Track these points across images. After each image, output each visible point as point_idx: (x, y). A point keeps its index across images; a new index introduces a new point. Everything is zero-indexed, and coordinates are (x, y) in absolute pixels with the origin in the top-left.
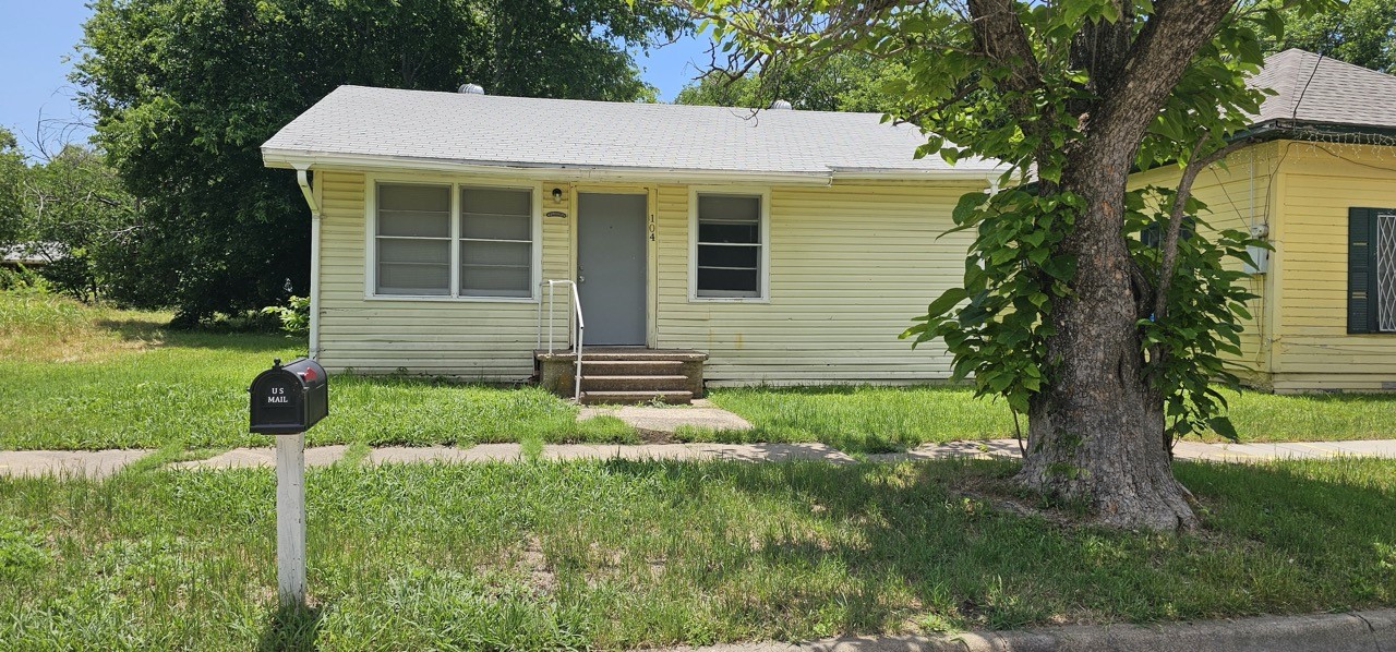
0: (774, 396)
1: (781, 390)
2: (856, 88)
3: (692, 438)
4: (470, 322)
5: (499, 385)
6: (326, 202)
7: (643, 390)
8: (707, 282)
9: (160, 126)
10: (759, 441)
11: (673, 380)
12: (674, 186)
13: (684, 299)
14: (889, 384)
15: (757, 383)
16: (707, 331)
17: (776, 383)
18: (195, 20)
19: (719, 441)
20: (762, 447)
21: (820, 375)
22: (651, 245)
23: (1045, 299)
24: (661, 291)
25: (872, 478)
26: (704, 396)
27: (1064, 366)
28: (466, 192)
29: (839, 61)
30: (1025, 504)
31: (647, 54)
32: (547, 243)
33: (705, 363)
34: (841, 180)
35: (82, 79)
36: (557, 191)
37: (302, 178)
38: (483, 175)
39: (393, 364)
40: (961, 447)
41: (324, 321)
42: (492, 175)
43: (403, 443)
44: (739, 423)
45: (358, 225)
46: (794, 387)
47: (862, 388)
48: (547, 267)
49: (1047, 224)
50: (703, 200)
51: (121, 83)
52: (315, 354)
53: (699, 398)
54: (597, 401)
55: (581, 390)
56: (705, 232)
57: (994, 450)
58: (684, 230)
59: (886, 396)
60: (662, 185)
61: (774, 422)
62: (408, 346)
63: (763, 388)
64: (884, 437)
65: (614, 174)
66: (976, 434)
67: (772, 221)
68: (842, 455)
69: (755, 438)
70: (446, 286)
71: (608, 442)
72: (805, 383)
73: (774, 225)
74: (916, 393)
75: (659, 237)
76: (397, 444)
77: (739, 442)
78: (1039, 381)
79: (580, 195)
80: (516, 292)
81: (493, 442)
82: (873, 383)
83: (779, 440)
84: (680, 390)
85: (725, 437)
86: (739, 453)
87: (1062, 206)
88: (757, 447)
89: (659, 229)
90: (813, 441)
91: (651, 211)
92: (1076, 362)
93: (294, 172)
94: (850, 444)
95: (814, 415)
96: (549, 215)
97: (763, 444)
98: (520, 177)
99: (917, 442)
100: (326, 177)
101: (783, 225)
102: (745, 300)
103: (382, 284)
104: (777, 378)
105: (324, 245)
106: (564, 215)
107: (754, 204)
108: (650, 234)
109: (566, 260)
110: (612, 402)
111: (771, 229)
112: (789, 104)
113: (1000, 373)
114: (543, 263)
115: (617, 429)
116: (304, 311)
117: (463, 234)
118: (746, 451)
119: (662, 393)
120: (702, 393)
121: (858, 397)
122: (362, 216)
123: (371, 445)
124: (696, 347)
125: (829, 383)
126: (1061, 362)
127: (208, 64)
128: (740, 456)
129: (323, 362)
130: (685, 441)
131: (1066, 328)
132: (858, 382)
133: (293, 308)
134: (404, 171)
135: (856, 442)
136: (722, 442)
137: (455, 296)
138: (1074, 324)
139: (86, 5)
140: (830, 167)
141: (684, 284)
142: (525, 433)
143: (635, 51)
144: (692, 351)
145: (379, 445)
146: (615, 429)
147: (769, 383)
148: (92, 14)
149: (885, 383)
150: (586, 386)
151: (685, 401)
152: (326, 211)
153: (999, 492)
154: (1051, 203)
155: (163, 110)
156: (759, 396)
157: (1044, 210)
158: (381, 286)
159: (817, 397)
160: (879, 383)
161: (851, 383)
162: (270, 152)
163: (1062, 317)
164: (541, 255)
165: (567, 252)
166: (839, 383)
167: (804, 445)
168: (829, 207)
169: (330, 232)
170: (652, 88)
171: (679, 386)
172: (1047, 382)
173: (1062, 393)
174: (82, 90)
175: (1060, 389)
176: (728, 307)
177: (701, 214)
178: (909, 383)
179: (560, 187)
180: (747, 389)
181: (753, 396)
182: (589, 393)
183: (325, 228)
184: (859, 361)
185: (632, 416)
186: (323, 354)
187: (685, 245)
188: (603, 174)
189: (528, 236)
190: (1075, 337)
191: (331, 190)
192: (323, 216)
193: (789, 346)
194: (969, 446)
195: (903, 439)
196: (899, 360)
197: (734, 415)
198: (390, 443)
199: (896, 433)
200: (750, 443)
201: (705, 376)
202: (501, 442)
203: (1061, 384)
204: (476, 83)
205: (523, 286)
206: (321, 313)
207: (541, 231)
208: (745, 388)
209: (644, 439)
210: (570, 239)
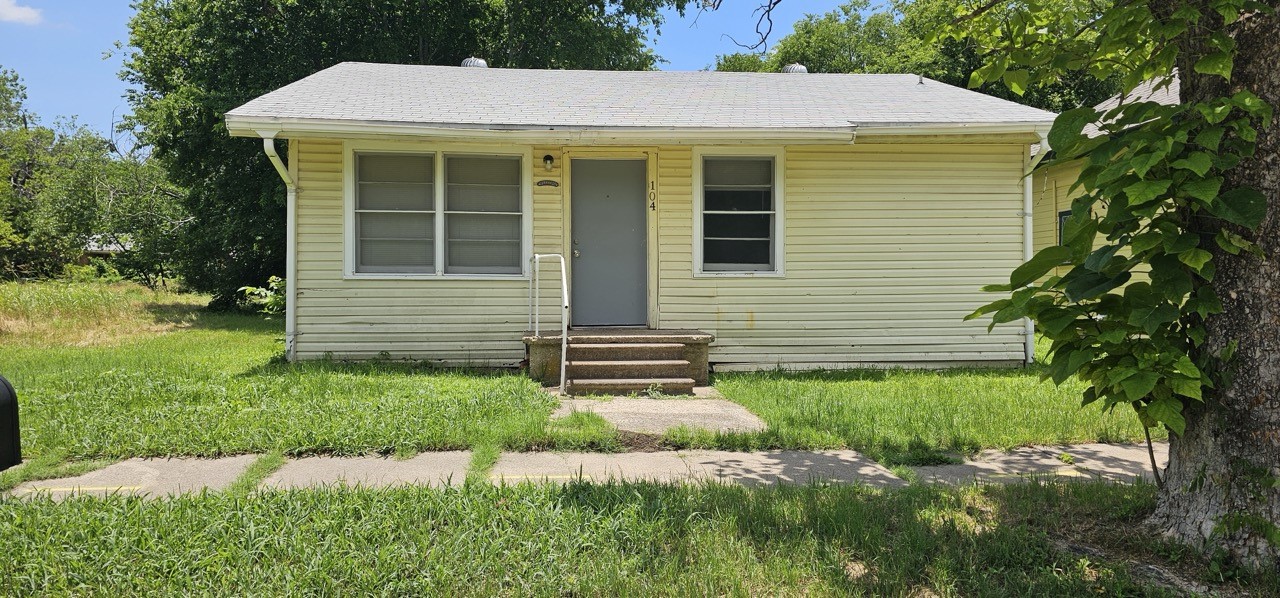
0: (791, 383)
1: (799, 376)
2: (873, 64)
3: (688, 443)
4: (456, 301)
5: (484, 371)
6: (302, 174)
7: (638, 377)
8: (716, 254)
9: (185, 113)
10: (772, 448)
11: (673, 365)
12: (677, 148)
13: (688, 274)
14: (924, 368)
15: (772, 367)
16: (714, 308)
17: (793, 367)
18: (215, 9)
19: (721, 448)
20: (775, 457)
21: (843, 357)
22: (651, 214)
23: (1206, 258)
24: (663, 265)
25: (932, 516)
26: (710, 383)
27: (1238, 360)
28: (451, 161)
29: (854, 39)
30: (1180, 572)
31: (658, 32)
32: (537, 215)
33: (710, 344)
34: (865, 137)
35: (131, 77)
36: (548, 158)
37: (269, 147)
38: (464, 140)
39: (375, 348)
40: (1035, 457)
41: (302, 302)
42: (474, 139)
43: (331, 452)
44: (748, 421)
45: (336, 199)
46: (814, 372)
47: (895, 372)
48: (537, 241)
49: (1213, 141)
50: (710, 165)
51: (157, 78)
52: (292, 337)
53: (705, 385)
54: (583, 392)
55: (567, 378)
56: (711, 199)
57: (1081, 461)
58: (688, 198)
59: (925, 383)
60: (661, 148)
61: (791, 422)
62: (391, 328)
63: (779, 374)
64: (932, 442)
65: (607, 135)
66: (1052, 437)
67: (787, 186)
68: (880, 469)
69: (767, 442)
70: (430, 263)
71: (583, 448)
72: (826, 366)
73: (789, 190)
74: (958, 379)
75: (659, 206)
76: (324, 452)
77: (746, 448)
78: (1199, 384)
79: (574, 162)
80: (507, 269)
81: (440, 450)
82: (905, 366)
83: (797, 447)
84: (680, 377)
85: (727, 443)
86: (745, 465)
87: (1237, 114)
88: (769, 457)
89: (661, 197)
90: (840, 448)
91: (651, 177)
92: (1258, 354)
93: (260, 141)
94: (890, 453)
95: (841, 410)
96: (540, 184)
97: (777, 452)
98: (505, 142)
99: (975, 449)
100: (303, 147)
101: (800, 190)
102: (757, 274)
103: (363, 262)
104: (796, 362)
105: (301, 221)
106: (555, 184)
107: (766, 167)
108: (650, 203)
109: (560, 233)
110: (601, 391)
111: (786, 194)
112: (804, 68)
113: (1132, 372)
114: (534, 236)
115: (594, 432)
116: (280, 291)
117: (448, 206)
118: (756, 462)
119: (659, 381)
120: (707, 377)
121: (891, 384)
122: (340, 189)
123: (291, 454)
124: (703, 329)
125: (854, 366)
126: (1234, 355)
127: (230, 51)
128: (748, 471)
129: (301, 346)
130: (678, 447)
131: (1241, 303)
132: (888, 366)
133: (272, 289)
134: (378, 137)
135: (896, 449)
136: (724, 449)
137: (440, 274)
138: (1254, 296)
139: (131, 6)
140: (853, 123)
141: (687, 257)
142: (481, 437)
143: (648, 26)
144: (697, 331)
145: (300, 454)
146: (592, 431)
147: (785, 366)
148: (135, 14)
149: (919, 366)
150: (573, 373)
151: (686, 391)
152: (303, 184)
153: (1129, 547)
154: (1219, 110)
155: (187, 98)
156: (772, 384)
157: (1209, 119)
158: (362, 264)
159: (842, 384)
160: (912, 366)
161: (880, 366)
162: (236, 119)
163: (1233, 285)
164: (531, 227)
165: (559, 224)
166: (866, 366)
167: (829, 453)
168: (851, 169)
169: (308, 207)
170: (662, 61)
171: (680, 372)
172: (1210, 384)
173: (1235, 401)
174: (132, 87)
175: (1231, 394)
176: (738, 283)
177: (706, 179)
178: (947, 366)
179: (551, 153)
180: (760, 374)
181: (766, 384)
182: (575, 381)
183: (302, 202)
184: (888, 340)
185: (619, 412)
186: (301, 338)
187: (689, 215)
188: (595, 135)
189: (518, 208)
190: (1257, 315)
191: (307, 161)
192: (298, 190)
193: (808, 325)
194: (1046, 454)
195: (957, 445)
196: (934, 340)
197: (742, 410)
198: (315, 451)
199: (946, 437)
200: (760, 449)
201: (712, 358)
202: (451, 449)
203: (1231, 387)
204: (479, 57)
205: (514, 262)
206: (298, 294)
207: (531, 202)
208: (758, 372)
209: (627, 445)
210: (563, 210)
